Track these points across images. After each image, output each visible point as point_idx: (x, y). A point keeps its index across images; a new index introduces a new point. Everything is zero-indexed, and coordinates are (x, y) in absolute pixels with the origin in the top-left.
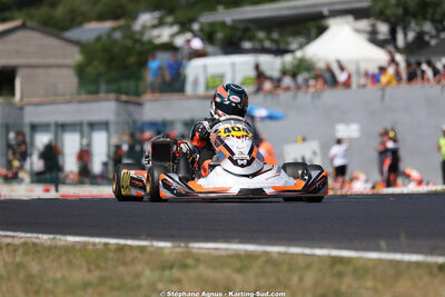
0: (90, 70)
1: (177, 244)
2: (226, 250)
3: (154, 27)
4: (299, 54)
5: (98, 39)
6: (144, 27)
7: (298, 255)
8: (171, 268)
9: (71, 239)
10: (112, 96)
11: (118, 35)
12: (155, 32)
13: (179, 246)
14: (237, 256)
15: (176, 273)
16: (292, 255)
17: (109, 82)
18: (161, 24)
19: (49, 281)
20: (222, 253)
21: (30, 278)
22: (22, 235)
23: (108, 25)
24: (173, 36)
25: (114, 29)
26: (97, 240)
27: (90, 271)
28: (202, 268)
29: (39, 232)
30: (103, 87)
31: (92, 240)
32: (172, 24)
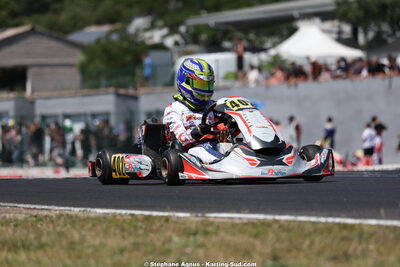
0: (91, 68)
1: (194, 215)
2: (240, 219)
3: (146, 30)
4: (273, 52)
5: (98, 41)
6: (137, 30)
7: (305, 222)
8: (195, 234)
9: (100, 211)
10: (112, 90)
11: (115, 37)
12: (147, 35)
13: (197, 216)
14: (251, 223)
15: (200, 239)
16: (300, 222)
17: (110, 77)
18: (152, 27)
19: (89, 247)
20: (238, 221)
21: (72, 245)
22: (57, 208)
23: (105, 28)
24: (164, 37)
25: (111, 32)
26: (124, 212)
27: (123, 238)
28: (222, 234)
29: (70, 206)
30: (103, 82)
31: (118, 211)
32: (161, 28)
